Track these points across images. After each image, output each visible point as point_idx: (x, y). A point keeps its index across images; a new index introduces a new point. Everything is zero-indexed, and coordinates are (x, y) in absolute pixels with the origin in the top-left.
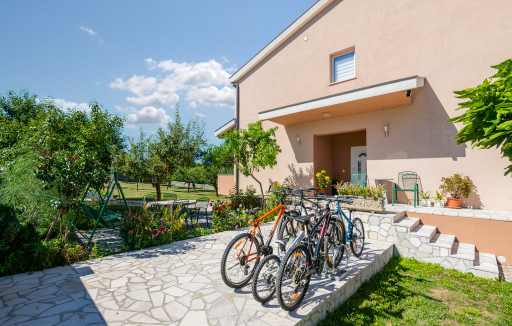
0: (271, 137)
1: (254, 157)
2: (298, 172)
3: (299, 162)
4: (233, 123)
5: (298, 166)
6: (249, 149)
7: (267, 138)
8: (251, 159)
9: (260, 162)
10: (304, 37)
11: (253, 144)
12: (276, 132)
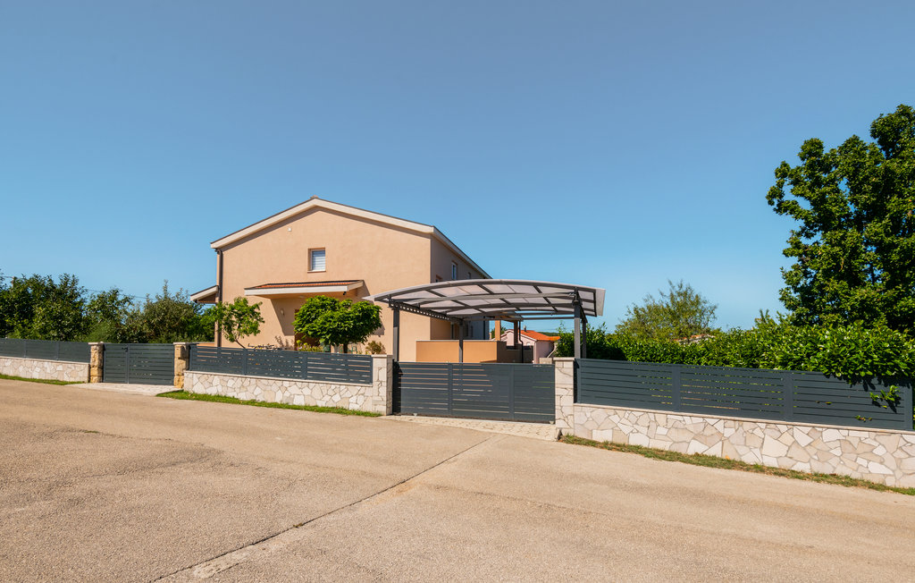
0: (256, 310)
1: (239, 327)
2: (285, 344)
3: (285, 335)
4: (215, 289)
5: (284, 338)
6: (234, 319)
7: (253, 312)
8: (236, 327)
9: (245, 332)
10: (288, 227)
11: (239, 316)
12: (260, 307)
